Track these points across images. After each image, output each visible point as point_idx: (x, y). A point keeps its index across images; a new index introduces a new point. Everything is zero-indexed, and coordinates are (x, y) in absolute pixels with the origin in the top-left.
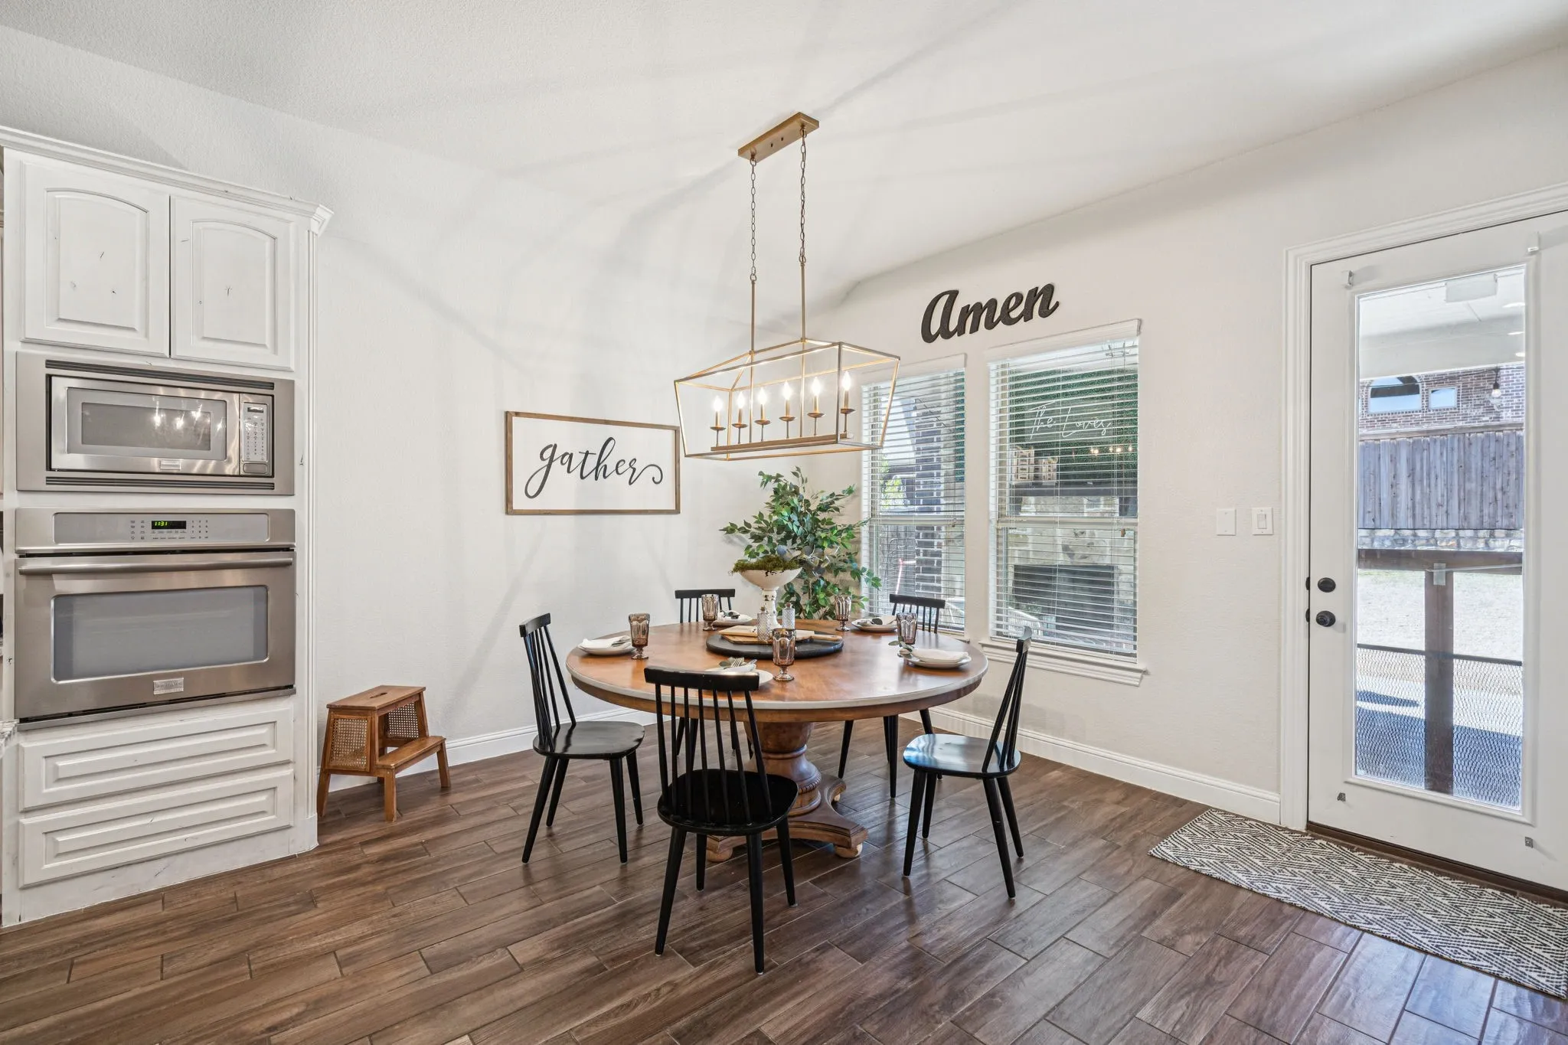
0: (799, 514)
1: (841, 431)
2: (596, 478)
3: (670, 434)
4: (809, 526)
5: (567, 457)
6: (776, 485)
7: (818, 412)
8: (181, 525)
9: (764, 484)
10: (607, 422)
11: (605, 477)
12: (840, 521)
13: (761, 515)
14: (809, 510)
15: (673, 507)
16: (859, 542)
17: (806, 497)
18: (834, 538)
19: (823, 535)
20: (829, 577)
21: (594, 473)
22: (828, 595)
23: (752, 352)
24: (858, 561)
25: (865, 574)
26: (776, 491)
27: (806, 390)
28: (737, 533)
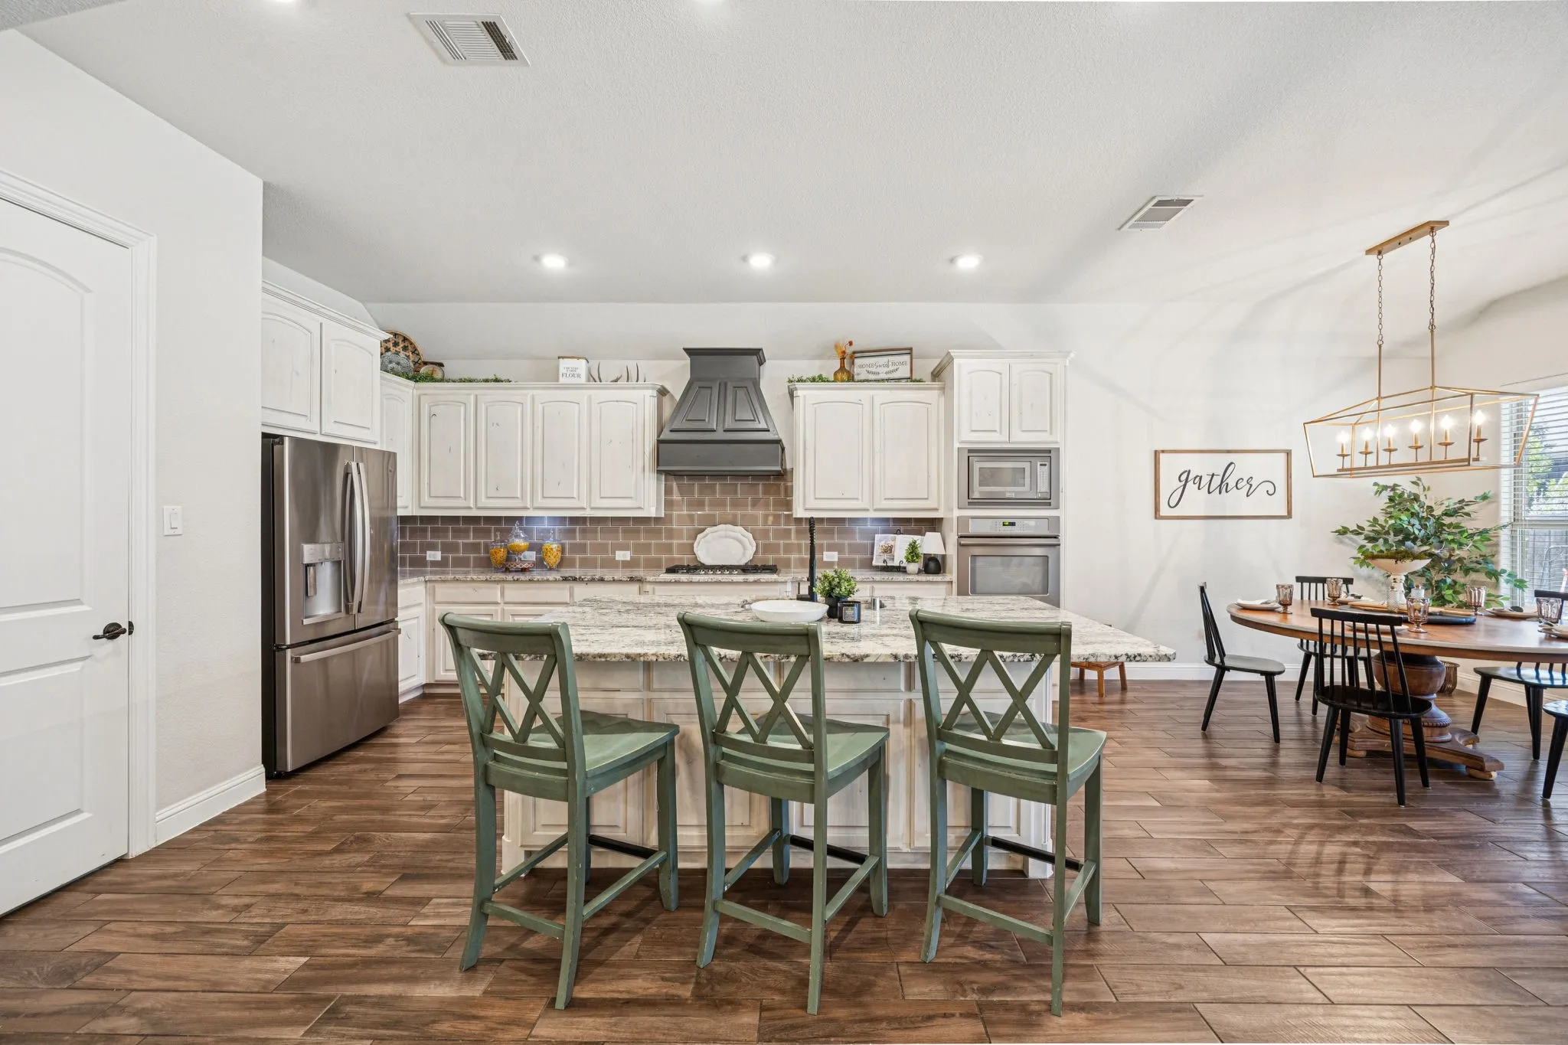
0: (1420, 519)
1: (1474, 455)
2: (1220, 493)
3: (1283, 456)
4: (1431, 530)
5: (1198, 479)
6: (1392, 494)
7: (1449, 441)
8: (1013, 524)
9: (1378, 493)
10: (1229, 452)
11: (1227, 492)
12: (1470, 525)
13: (1375, 520)
14: (1432, 516)
15: (1285, 513)
16: (1497, 545)
17: (1428, 503)
18: (1464, 541)
19: (1450, 537)
20: (1459, 577)
21: (1218, 490)
22: (1456, 592)
23: (1379, 398)
24: (1497, 563)
25: (1505, 576)
26: (1391, 499)
27: (1436, 424)
28: (1349, 535)
